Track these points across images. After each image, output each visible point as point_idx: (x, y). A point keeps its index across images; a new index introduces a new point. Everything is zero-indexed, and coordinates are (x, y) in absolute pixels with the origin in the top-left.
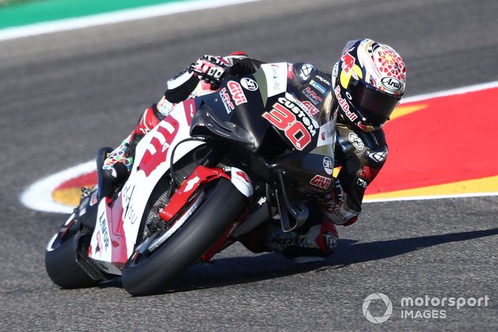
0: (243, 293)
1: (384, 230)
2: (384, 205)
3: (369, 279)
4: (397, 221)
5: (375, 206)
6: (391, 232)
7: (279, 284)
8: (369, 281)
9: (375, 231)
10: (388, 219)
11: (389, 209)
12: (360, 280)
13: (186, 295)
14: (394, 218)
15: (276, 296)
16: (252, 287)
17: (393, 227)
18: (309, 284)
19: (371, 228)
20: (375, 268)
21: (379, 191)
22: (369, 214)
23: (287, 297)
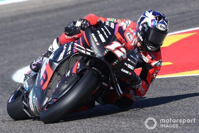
0: (118, 119)
1: (181, 90)
2: (180, 78)
3: (175, 112)
4: (187, 86)
5: (176, 79)
6: (184, 91)
7: (134, 115)
8: (175, 113)
9: (177, 90)
10: (182, 84)
11: (182, 80)
12: (171, 112)
13: (92, 120)
14: (185, 84)
15: (133, 120)
16: (122, 117)
17: (185, 88)
18: (148, 115)
19: (175, 89)
20: (178, 107)
21: (177, 72)
22: (173, 82)
23: (138, 121)
